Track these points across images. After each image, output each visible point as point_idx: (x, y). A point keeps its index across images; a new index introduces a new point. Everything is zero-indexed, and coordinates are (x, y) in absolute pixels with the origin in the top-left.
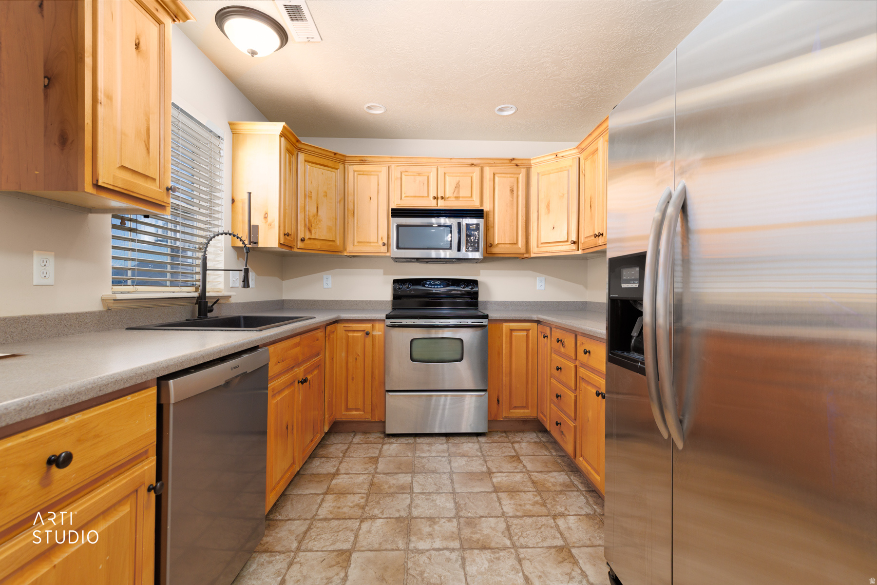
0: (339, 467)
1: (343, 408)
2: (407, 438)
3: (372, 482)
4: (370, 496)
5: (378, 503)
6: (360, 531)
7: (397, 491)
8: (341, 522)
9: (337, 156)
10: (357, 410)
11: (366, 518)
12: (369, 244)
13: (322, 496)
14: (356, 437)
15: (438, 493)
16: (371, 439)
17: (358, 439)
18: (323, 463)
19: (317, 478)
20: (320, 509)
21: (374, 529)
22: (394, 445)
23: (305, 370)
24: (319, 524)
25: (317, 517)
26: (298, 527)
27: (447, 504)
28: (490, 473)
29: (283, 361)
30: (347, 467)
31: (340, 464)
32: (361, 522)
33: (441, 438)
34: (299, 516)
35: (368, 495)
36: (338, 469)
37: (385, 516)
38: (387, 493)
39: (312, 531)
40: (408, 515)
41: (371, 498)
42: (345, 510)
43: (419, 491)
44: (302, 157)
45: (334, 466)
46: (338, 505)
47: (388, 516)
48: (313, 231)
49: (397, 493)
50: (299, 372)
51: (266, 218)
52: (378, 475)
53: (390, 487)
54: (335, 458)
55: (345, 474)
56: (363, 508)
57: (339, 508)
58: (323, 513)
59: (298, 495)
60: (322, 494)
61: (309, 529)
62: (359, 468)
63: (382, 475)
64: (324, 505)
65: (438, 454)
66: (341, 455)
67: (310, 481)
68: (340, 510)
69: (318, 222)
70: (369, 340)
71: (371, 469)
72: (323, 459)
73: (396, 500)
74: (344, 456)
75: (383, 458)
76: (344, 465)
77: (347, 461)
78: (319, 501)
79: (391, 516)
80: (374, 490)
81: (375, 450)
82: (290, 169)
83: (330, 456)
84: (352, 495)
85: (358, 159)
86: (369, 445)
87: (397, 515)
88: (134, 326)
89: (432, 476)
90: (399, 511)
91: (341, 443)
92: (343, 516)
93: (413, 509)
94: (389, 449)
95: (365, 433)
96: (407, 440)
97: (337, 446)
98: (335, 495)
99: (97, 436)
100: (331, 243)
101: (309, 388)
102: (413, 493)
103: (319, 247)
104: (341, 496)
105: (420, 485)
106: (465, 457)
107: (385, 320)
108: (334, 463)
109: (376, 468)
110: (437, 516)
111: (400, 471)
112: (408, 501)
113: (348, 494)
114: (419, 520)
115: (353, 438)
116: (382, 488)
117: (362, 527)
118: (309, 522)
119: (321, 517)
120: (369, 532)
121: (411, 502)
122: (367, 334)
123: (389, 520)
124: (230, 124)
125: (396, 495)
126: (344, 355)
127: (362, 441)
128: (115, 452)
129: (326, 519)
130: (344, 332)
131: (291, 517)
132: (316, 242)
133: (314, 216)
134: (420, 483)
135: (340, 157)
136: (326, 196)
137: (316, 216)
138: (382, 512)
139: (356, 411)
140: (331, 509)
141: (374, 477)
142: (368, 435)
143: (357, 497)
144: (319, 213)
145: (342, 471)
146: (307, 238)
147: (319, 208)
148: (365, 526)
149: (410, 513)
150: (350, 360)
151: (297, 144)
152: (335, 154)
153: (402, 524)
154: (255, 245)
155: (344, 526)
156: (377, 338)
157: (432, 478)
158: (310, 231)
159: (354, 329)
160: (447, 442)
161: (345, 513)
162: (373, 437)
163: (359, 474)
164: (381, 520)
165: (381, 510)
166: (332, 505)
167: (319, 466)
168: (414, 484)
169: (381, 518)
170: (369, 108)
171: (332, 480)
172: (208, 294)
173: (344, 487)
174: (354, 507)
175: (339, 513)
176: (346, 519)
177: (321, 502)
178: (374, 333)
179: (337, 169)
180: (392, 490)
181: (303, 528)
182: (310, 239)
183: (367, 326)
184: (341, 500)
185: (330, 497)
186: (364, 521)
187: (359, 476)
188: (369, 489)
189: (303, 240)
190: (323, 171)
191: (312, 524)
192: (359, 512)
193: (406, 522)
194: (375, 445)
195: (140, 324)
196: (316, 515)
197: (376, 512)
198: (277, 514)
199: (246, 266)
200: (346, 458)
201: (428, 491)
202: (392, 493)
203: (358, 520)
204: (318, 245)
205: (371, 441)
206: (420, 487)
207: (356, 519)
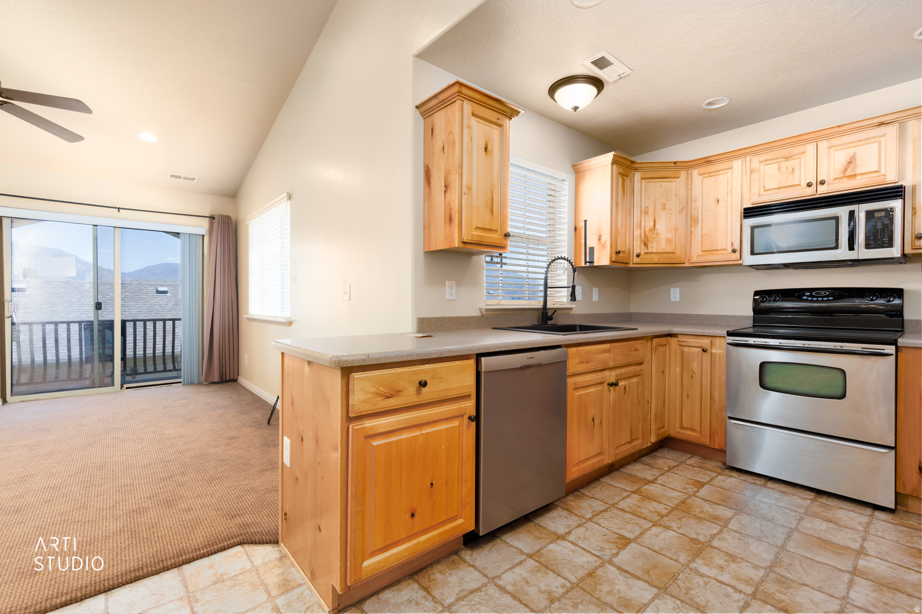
0: (658, 477)
1: (678, 424)
2: (756, 478)
3: (685, 501)
4: (675, 511)
5: (680, 519)
6: (649, 531)
7: (708, 519)
8: (634, 517)
9: (677, 164)
10: (693, 430)
11: (660, 525)
12: (717, 252)
13: (629, 493)
14: (692, 459)
15: (759, 539)
16: (708, 466)
17: (694, 460)
18: (645, 469)
19: (633, 479)
20: (623, 501)
21: (662, 536)
22: (733, 480)
23: (617, 376)
24: (615, 511)
25: (616, 506)
26: (598, 506)
27: (763, 553)
28: (861, 552)
29: (587, 363)
30: (666, 481)
31: (660, 476)
32: (653, 526)
33: (808, 493)
34: (603, 499)
35: (673, 509)
36: (656, 479)
37: (680, 531)
38: (695, 515)
39: (607, 513)
40: (707, 542)
41: (675, 512)
42: (644, 511)
43: (734, 529)
44: (637, 176)
45: (654, 475)
46: (639, 505)
47: (684, 533)
48: (650, 245)
49: (706, 520)
50: (611, 376)
51: (599, 240)
52: (695, 498)
53: (701, 512)
54: (658, 469)
55: (660, 485)
56: (662, 516)
57: (639, 507)
58: (622, 505)
59: (610, 484)
60: (630, 491)
61: (606, 510)
62: (678, 485)
63: (699, 499)
64: (627, 500)
65: (789, 507)
66: (666, 469)
67: (625, 479)
68: (639, 509)
69: (655, 236)
70: (706, 357)
71: (691, 490)
72: (646, 466)
73: (701, 525)
74: (668, 471)
75: (710, 486)
76: (664, 478)
77: (669, 476)
78: (625, 495)
79: (687, 535)
80: (683, 508)
81: (706, 476)
82: (624, 191)
83: (654, 466)
84: (657, 503)
85: (702, 161)
86: (702, 470)
87: (694, 536)
88: (498, 327)
89: (763, 523)
90: (698, 534)
91: (672, 459)
92: (639, 514)
93: (716, 540)
94: (724, 481)
95: (704, 457)
96: (754, 480)
97: (666, 459)
98: (641, 497)
99: (440, 378)
100: (671, 255)
101: (624, 393)
102: (726, 527)
103: (656, 260)
104: (647, 500)
105: (741, 524)
106: (830, 523)
107: (725, 337)
108: (654, 473)
109: (698, 491)
110: (741, 557)
111: (724, 504)
112: (715, 531)
113: (654, 500)
114: (717, 551)
115: (689, 458)
116: (692, 509)
117: (652, 529)
118: (608, 506)
119: (619, 507)
120: (657, 536)
121: (718, 533)
122: (704, 351)
123: (682, 536)
124: (573, 166)
125: (704, 521)
126: (678, 370)
127: (696, 464)
128: (450, 389)
129: (623, 510)
130: (678, 346)
131: (596, 497)
132: (653, 256)
133: (651, 230)
134: (742, 522)
135: (681, 164)
136: (665, 208)
137: (653, 230)
138: (679, 528)
139: (692, 432)
140: (631, 505)
141: (689, 497)
142: (707, 461)
143: (662, 506)
144: (657, 227)
145: (659, 481)
146: (642, 253)
147: (656, 222)
148: (655, 530)
149: (710, 541)
150: (685, 376)
151: (632, 165)
152: (675, 163)
153: (694, 545)
154: (591, 264)
155: (635, 522)
156: (717, 357)
157: (761, 524)
158: (646, 245)
159: (690, 345)
160: (814, 500)
161: (642, 513)
162: (710, 464)
163: (675, 490)
164: (674, 533)
165: (679, 526)
166: (634, 503)
167: (639, 470)
168: (732, 521)
169: (675, 531)
170: (710, 104)
171: (645, 485)
172: (548, 307)
173: (653, 495)
174: (653, 512)
175: (638, 511)
176: (640, 517)
177: (626, 497)
178: (714, 351)
179: (678, 178)
180: (702, 515)
181: (602, 508)
182: (646, 253)
183: (706, 342)
184: (645, 502)
185: (635, 497)
186: (656, 526)
187: (674, 491)
188: (678, 505)
189: (638, 256)
190: (662, 183)
191: (610, 508)
192: (656, 518)
193: (700, 546)
194: (709, 473)
195: (502, 326)
196: (617, 504)
197: (673, 524)
198: (586, 490)
199: (573, 283)
200: (669, 473)
201: (746, 533)
202: (701, 518)
203: (652, 523)
204: (656, 259)
205: (707, 467)
206: (739, 526)
207: (650, 521)
